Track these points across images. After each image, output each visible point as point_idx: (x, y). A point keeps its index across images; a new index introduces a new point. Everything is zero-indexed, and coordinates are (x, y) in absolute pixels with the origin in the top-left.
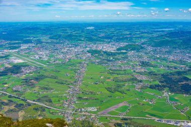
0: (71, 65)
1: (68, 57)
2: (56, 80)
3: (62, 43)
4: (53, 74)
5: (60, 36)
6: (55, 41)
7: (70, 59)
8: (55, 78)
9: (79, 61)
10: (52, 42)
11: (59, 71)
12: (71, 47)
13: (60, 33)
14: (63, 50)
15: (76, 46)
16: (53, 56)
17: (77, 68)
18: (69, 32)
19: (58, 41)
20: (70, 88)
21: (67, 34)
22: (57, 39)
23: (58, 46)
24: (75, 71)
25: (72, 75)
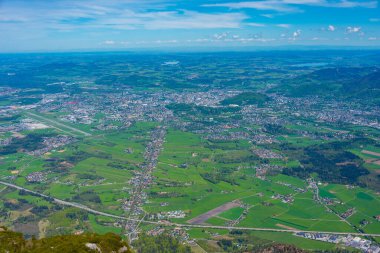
0: (135, 132)
1: (130, 117)
2: (107, 161)
3: (118, 92)
4: (104, 149)
5: (115, 79)
6: (105, 87)
7: (134, 122)
8: (107, 158)
9: (151, 124)
10: (100, 91)
11: (115, 145)
12: (135, 99)
13: (114, 73)
14: (121, 105)
15: (146, 97)
16: (102, 117)
17: (148, 137)
18: (132, 70)
19: (111, 88)
20: (134, 175)
21: (128, 75)
22: (109, 85)
23: (111, 96)
24: (144, 144)
25: (138, 151)
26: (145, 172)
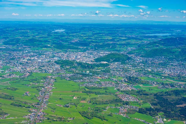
0: (32, 81)
1: (28, 69)
2: (11, 102)
3: (20, 51)
4: (9, 93)
5: (18, 41)
6: (11, 47)
7: (31, 73)
8: (10, 99)
9: (44, 75)
10: (7, 49)
11: (16, 89)
12: (33, 56)
13: (18, 37)
14: (22, 60)
15: (40, 54)
16: (8, 69)
17: (41, 85)
18: (31, 35)
19: (15, 47)
20: (30, 112)
21: (27, 39)
22: (13, 45)
23: (15, 53)
24: (38, 89)
25: (34, 94)
26: (38, 109)
